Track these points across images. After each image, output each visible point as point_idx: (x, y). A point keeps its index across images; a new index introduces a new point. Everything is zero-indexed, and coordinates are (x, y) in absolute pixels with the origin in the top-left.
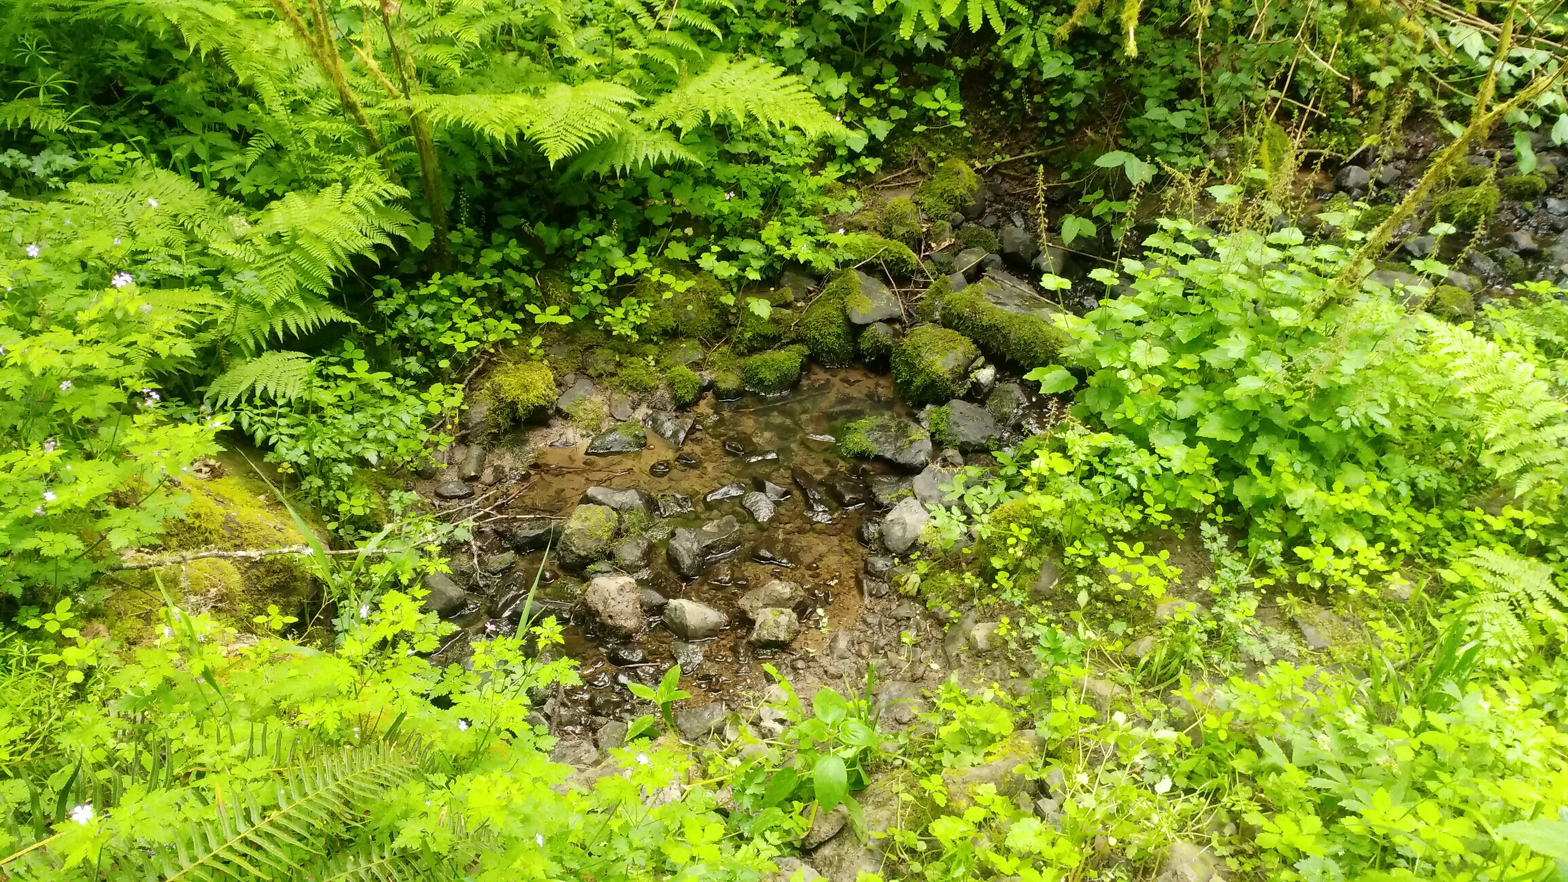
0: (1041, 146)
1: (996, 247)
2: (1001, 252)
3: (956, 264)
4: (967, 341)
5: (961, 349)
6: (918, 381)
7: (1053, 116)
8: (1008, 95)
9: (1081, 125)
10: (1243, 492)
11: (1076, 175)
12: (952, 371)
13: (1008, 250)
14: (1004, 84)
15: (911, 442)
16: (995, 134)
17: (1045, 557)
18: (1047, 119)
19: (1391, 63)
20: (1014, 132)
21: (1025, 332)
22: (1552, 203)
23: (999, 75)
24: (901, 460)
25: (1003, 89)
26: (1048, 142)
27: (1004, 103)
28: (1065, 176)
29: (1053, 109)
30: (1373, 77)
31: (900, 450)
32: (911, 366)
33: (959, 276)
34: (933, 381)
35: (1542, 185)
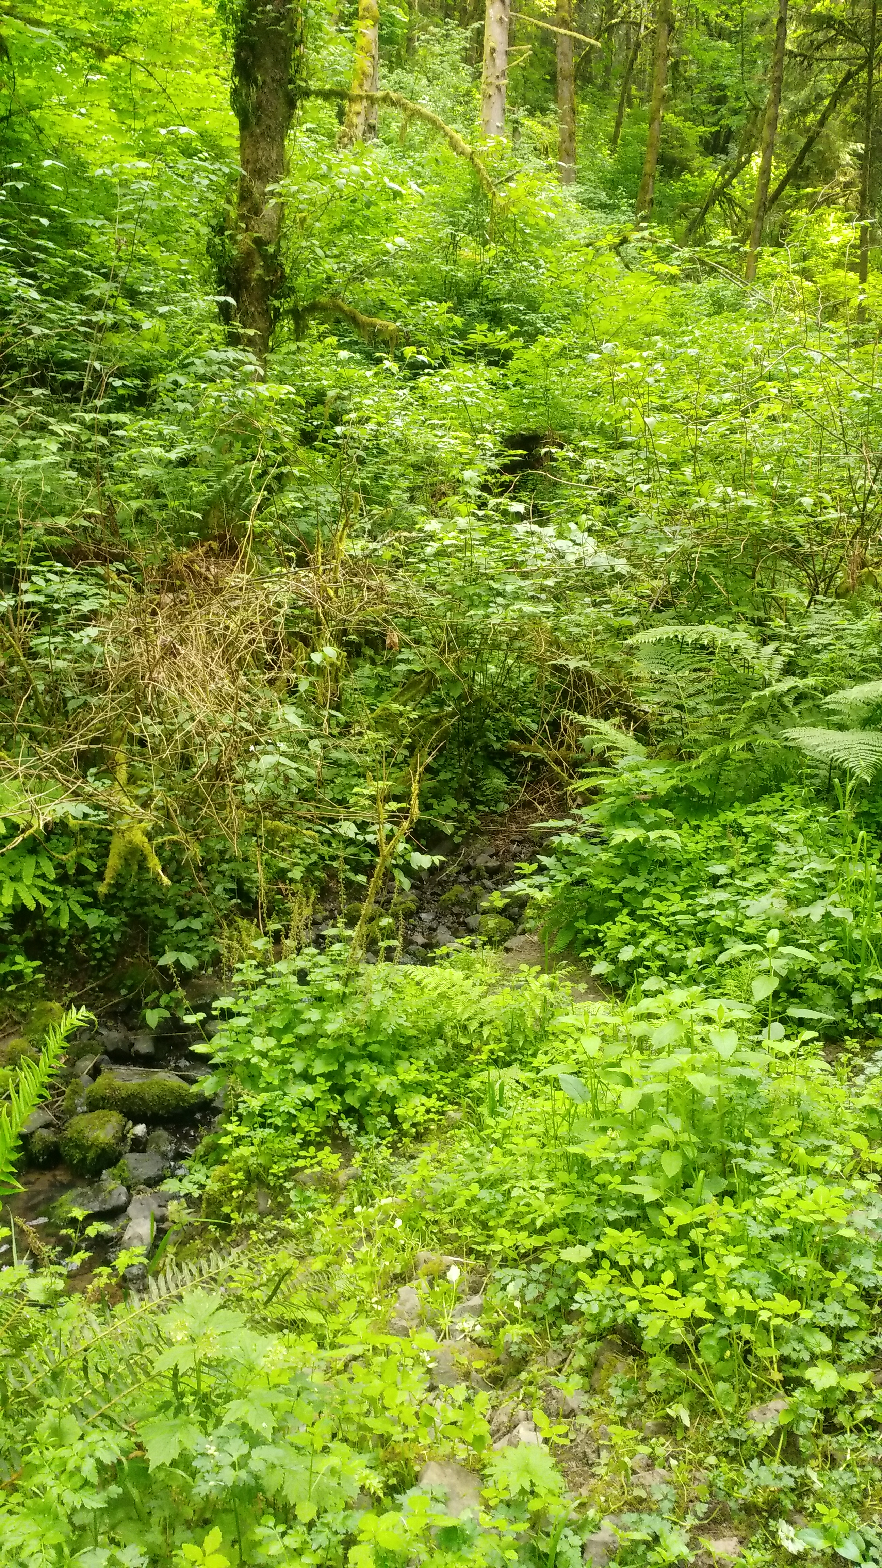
0: (97, 978)
1: (102, 1049)
2: (106, 1052)
3: (77, 1070)
4: (115, 1113)
5: (113, 1119)
6: (91, 1155)
7: (99, 955)
8: (62, 950)
9: (119, 957)
10: (352, 1099)
11: (130, 989)
12: (114, 1137)
13: (111, 1049)
14: (55, 944)
15: (110, 1192)
16: (61, 980)
17: (256, 1190)
18: (95, 959)
19: (295, 864)
20: (74, 975)
21: (155, 1090)
22: (423, 916)
23: (49, 939)
24: (108, 1207)
25: (55, 948)
26: (101, 974)
27: (59, 957)
28: (123, 992)
29: (97, 950)
30: (290, 875)
31: (104, 1201)
32: (78, 1146)
33: (85, 1077)
34: (103, 1149)
35: (413, 907)
